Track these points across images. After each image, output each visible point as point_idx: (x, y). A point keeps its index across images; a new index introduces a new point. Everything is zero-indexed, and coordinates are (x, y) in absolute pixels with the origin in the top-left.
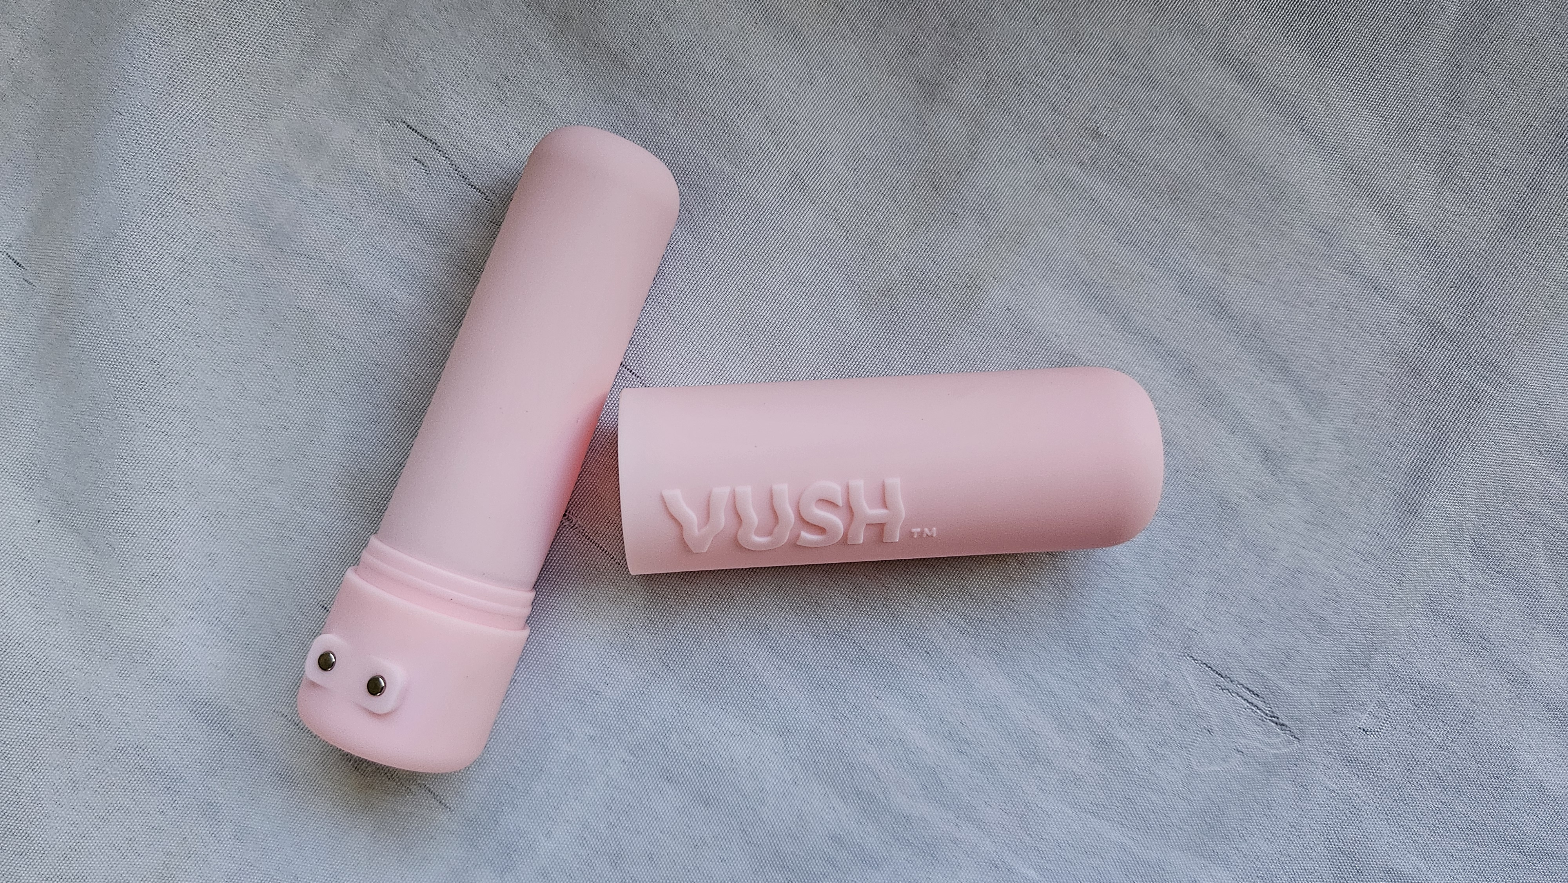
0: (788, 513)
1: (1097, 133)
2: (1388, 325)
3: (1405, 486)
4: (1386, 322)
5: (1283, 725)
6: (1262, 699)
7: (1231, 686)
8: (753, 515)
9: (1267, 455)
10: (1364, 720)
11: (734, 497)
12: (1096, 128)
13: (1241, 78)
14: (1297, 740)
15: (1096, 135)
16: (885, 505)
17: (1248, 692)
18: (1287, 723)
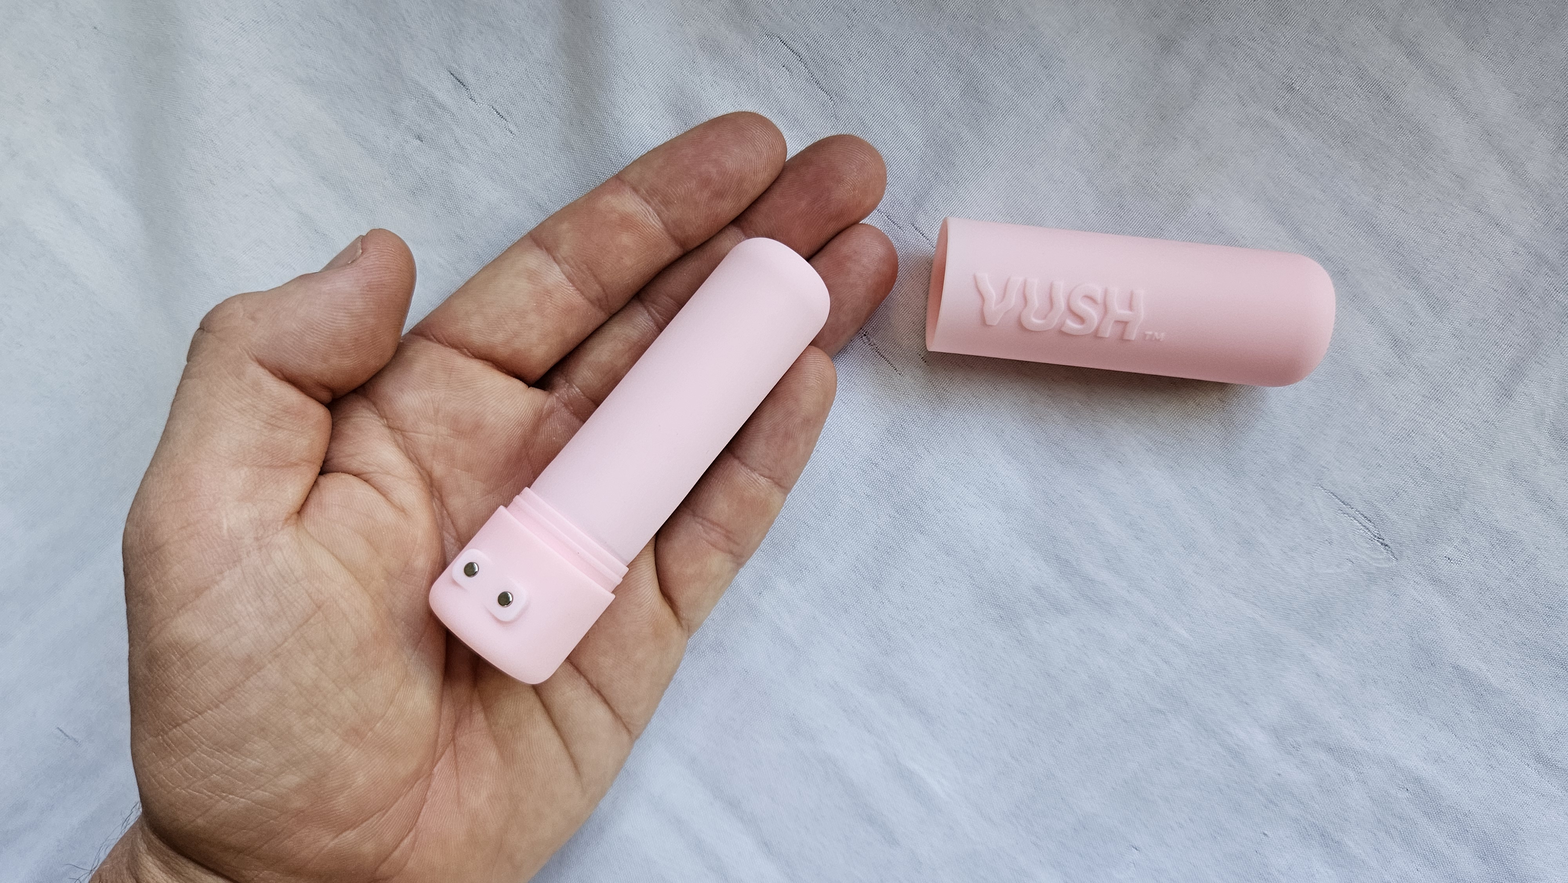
0: (1061, 303)
1: (1292, 87)
2: (1504, 254)
3: (1505, 376)
4: (1503, 251)
5: (1387, 545)
6: (1373, 524)
7: (1350, 511)
8: (1037, 300)
9: (1396, 343)
10: (1449, 551)
11: (1025, 284)
12: (1291, 83)
13: (1409, 55)
14: (1396, 559)
15: (1291, 88)
16: (1131, 307)
17: (1363, 518)
18: (1390, 545)
